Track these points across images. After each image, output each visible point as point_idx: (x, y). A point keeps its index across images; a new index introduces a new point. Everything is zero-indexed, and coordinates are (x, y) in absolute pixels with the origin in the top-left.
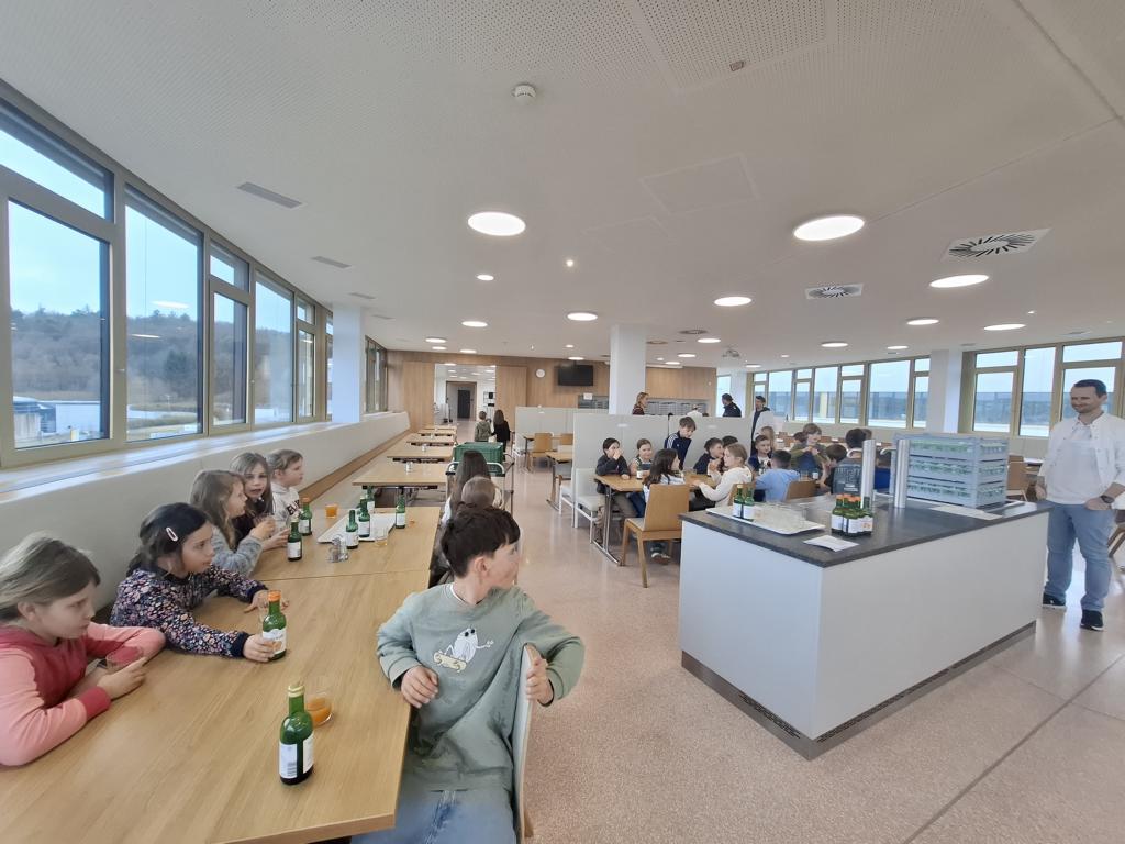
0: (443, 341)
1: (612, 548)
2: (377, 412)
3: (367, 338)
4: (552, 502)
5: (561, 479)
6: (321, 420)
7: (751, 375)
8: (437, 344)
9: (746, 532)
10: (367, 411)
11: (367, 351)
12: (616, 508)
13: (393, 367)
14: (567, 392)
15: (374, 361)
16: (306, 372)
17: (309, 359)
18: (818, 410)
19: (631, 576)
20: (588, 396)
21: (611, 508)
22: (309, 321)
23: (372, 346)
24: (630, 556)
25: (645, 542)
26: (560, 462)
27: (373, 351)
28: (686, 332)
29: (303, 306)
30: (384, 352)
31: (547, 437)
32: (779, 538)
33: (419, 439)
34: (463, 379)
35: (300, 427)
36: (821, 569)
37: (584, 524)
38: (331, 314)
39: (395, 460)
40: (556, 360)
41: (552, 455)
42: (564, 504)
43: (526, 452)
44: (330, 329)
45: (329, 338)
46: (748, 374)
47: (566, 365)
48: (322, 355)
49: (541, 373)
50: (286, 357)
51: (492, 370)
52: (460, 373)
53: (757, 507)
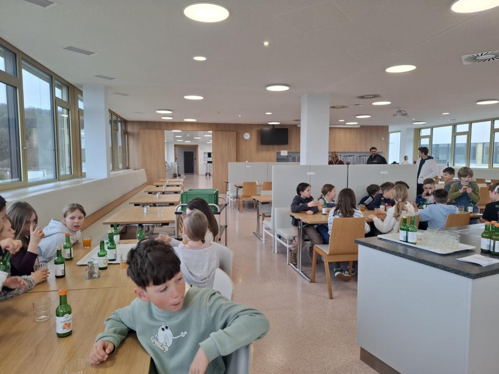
0: (170, 112)
1: (305, 268)
2: (120, 170)
3: (110, 111)
4: (258, 235)
5: (264, 216)
6: (77, 177)
7: (418, 130)
8: (165, 115)
9: (410, 252)
10: (113, 169)
11: (111, 122)
12: (307, 237)
13: (133, 135)
14: (268, 150)
15: (117, 130)
16: (65, 140)
17: (66, 130)
18: (474, 157)
19: (320, 290)
20: (284, 153)
21: (303, 237)
22: (65, 99)
23: (114, 118)
24: (318, 274)
25: (330, 263)
26: (263, 203)
27: (116, 122)
28: (363, 97)
29: (59, 87)
30: (125, 122)
31: (252, 185)
32: (437, 257)
33: (155, 189)
34: (188, 142)
35: (62, 183)
36: (470, 280)
37: (282, 250)
38: (81, 93)
39: (136, 205)
40: (258, 125)
41: (257, 198)
42: (267, 236)
43: (237, 197)
44: (81, 105)
45: (80, 112)
46: (415, 129)
47: (266, 129)
48: (76, 127)
49: (247, 136)
50: (49, 129)
51: (209, 134)
52: (185, 138)
53: (420, 233)
